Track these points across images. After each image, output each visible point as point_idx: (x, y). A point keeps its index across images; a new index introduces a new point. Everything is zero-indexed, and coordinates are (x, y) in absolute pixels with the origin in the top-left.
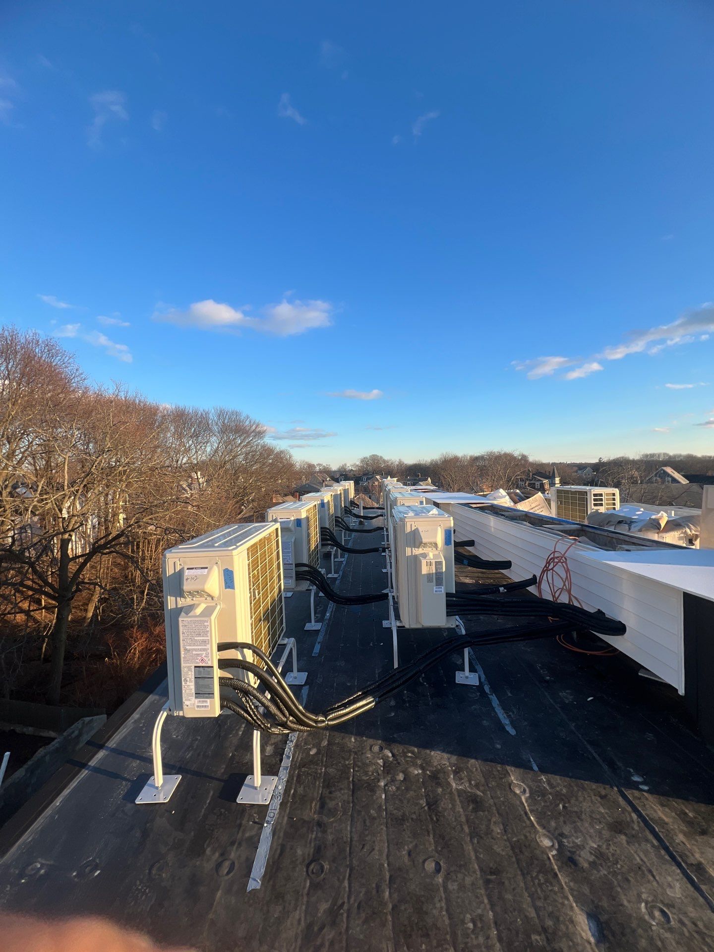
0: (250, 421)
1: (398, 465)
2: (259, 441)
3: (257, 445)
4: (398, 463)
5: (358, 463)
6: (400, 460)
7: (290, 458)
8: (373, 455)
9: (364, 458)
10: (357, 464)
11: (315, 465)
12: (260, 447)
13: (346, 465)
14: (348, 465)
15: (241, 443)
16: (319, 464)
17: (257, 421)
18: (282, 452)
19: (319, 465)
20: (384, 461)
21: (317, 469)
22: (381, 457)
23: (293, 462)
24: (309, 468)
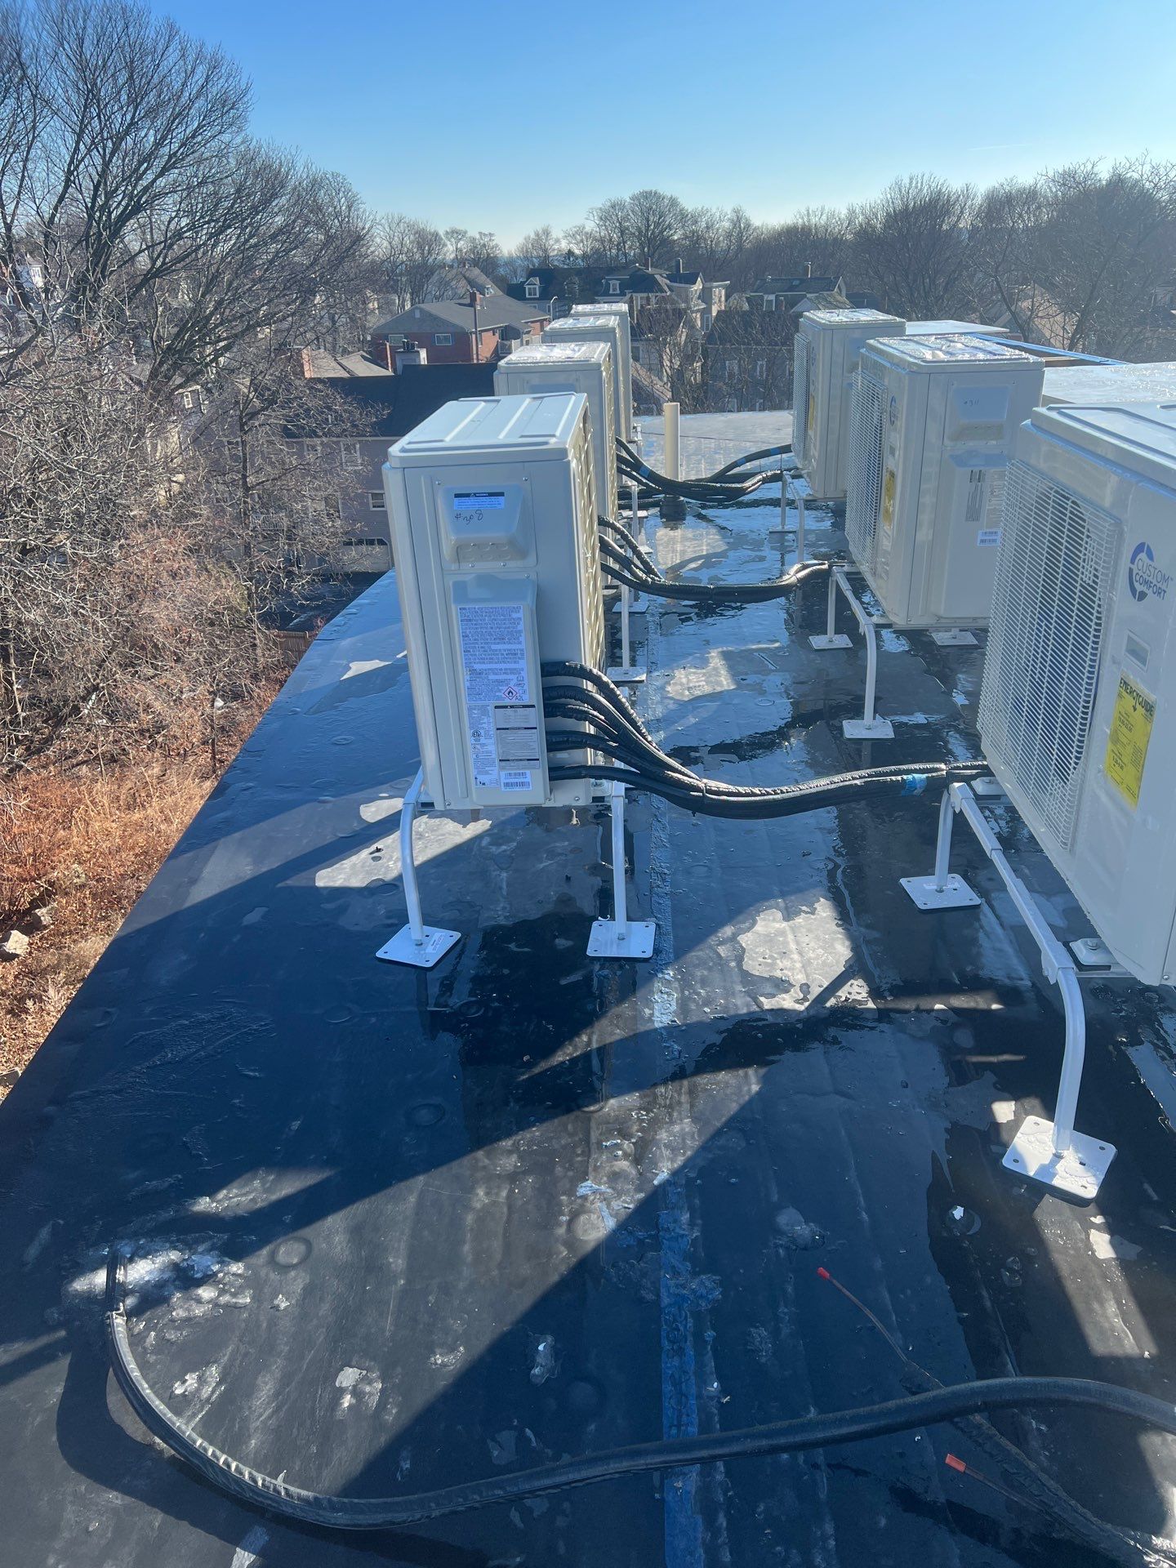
0: (183, 50)
1: (729, 235)
2: (226, 137)
3: (221, 155)
4: (727, 225)
5: (591, 226)
6: (737, 211)
7: (349, 207)
8: (647, 195)
9: (613, 206)
10: (588, 229)
11: (441, 233)
12: (233, 162)
13: (547, 233)
14: (557, 233)
15: (158, 144)
16: (453, 232)
17: (209, 49)
18: (316, 184)
19: (455, 234)
20: (683, 217)
21: (449, 252)
22: (673, 202)
23: (360, 225)
24: (421, 247)
